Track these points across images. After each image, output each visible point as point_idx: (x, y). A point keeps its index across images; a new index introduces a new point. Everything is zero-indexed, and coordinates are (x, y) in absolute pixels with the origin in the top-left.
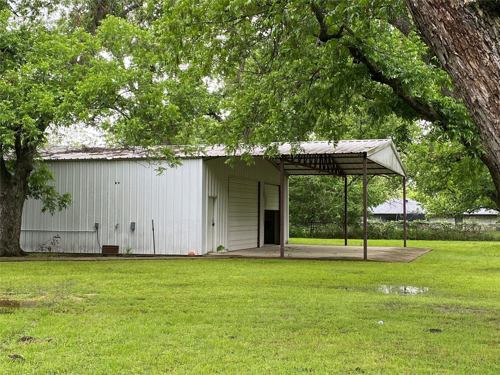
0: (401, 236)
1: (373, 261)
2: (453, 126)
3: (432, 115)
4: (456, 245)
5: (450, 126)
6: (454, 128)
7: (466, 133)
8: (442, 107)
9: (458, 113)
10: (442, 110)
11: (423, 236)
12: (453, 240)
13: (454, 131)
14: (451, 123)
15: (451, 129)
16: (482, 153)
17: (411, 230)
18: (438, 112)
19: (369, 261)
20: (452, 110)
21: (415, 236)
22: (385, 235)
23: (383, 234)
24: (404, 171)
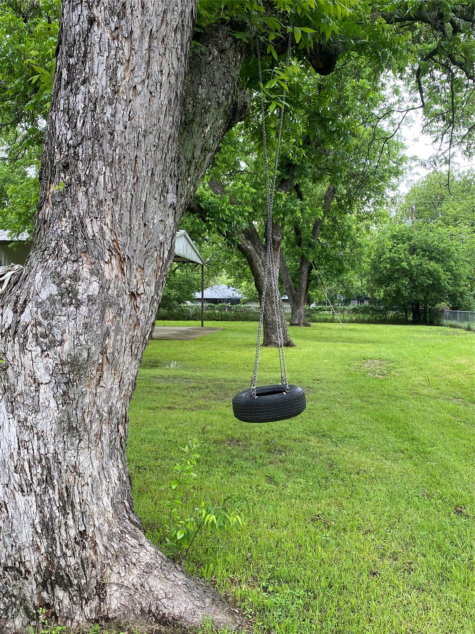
0: (208, 318)
1: (156, 339)
2: (210, 218)
3: (192, 208)
4: (248, 325)
5: (207, 218)
6: (212, 221)
7: (222, 225)
8: (201, 201)
9: (215, 207)
10: (201, 204)
11: (226, 317)
12: (252, 321)
13: (211, 223)
14: (209, 216)
15: (209, 221)
16: (238, 244)
17: (217, 311)
18: (199, 206)
19: (153, 339)
20: (210, 204)
21: (220, 318)
22: (194, 317)
23: (193, 316)
24: (201, 259)
